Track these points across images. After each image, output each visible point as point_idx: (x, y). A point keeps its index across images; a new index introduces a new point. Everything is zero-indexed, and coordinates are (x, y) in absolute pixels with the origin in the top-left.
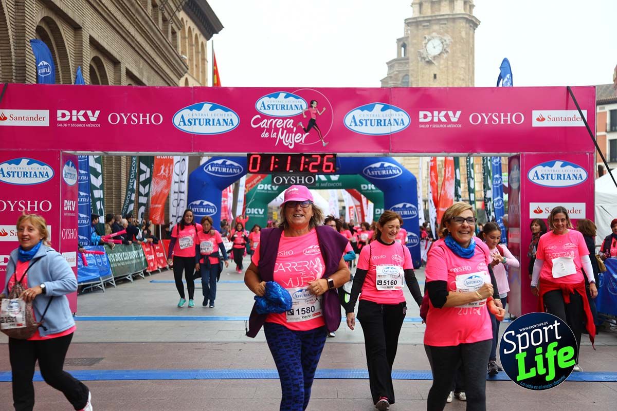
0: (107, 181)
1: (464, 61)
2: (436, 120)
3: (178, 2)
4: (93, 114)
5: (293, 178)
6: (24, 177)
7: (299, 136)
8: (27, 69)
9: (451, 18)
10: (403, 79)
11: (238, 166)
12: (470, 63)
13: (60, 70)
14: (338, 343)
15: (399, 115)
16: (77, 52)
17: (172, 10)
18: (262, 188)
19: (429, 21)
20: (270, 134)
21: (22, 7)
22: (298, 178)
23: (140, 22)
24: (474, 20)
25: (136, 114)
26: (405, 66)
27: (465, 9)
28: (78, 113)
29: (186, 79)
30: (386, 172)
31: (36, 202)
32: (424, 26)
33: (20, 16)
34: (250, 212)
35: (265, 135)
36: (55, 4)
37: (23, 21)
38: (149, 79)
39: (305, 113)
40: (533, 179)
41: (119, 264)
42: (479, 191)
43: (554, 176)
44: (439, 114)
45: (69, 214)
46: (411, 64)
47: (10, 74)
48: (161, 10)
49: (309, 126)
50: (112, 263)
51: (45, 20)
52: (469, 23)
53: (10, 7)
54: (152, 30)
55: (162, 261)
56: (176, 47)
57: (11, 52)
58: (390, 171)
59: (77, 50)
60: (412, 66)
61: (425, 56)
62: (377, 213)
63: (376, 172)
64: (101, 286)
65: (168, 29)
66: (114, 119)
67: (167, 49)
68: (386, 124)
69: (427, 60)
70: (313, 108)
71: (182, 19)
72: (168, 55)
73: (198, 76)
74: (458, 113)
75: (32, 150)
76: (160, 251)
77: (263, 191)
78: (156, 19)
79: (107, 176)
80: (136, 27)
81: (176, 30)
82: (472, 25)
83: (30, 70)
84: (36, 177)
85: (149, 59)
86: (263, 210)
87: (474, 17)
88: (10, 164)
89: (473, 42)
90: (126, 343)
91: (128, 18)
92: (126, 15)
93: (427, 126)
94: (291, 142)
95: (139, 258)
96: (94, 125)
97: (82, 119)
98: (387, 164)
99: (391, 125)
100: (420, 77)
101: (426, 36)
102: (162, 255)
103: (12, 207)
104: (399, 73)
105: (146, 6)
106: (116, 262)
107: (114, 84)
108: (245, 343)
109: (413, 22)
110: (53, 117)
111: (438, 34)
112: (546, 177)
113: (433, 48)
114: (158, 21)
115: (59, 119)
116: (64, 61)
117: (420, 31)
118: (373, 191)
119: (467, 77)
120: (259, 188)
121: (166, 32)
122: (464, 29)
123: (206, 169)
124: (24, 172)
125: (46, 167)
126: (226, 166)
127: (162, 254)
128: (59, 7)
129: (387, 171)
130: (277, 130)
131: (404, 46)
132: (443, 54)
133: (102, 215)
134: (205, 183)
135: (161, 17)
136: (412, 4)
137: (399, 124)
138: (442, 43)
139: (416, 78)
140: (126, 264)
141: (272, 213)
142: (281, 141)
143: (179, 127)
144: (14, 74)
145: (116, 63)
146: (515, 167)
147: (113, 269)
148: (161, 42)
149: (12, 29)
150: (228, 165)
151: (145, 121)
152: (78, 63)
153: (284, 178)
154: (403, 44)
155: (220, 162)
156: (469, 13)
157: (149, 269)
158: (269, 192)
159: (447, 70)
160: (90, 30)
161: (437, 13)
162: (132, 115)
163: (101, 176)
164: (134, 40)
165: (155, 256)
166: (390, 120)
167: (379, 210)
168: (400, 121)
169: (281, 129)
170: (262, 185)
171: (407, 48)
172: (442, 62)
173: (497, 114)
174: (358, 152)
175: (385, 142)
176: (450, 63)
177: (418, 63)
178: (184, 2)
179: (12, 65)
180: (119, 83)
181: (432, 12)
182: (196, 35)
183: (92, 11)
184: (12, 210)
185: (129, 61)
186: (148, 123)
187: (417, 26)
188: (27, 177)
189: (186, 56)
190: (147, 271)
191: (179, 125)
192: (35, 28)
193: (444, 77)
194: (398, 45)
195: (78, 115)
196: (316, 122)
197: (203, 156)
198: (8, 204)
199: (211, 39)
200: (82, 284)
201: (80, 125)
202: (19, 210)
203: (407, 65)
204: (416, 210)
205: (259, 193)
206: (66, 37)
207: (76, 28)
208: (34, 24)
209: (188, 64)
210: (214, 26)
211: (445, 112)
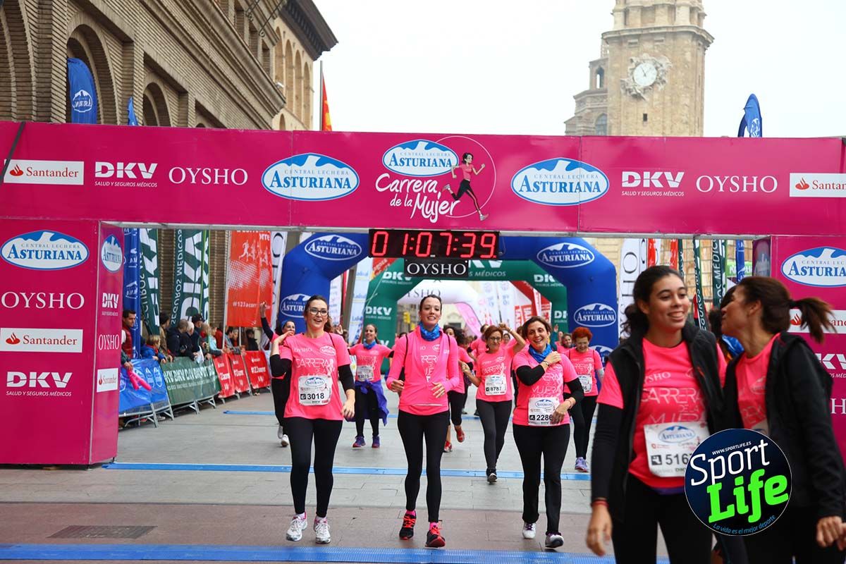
0: (164, 264)
1: (688, 95)
2: (647, 184)
3: (272, 4)
4: (148, 168)
5: (434, 266)
6: (45, 258)
7: (446, 205)
8: (53, 101)
9: (671, 33)
10: (598, 120)
11: (355, 245)
12: (697, 99)
13: (100, 102)
14: (498, 511)
15: (592, 176)
16: (126, 77)
17: (263, 16)
18: (389, 277)
19: (638, 36)
20: (403, 202)
21: (48, 12)
22: (443, 265)
23: (217, 34)
24: (705, 37)
25: (210, 170)
26: (602, 102)
27: (691, 19)
28: (125, 166)
29: (282, 116)
30: (571, 258)
31: (62, 295)
32: (631, 43)
33: (44, 24)
34: (370, 312)
35: (395, 203)
36: (96, 8)
37: (50, 31)
38: (228, 117)
39: (454, 171)
40: (790, 274)
41: (179, 387)
42: (707, 286)
43: (820, 270)
44: (651, 175)
45: (109, 314)
46: (611, 99)
47: (30, 107)
48: (248, 16)
49: (459, 191)
50: (169, 384)
51: (81, 29)
52: (697, 40)
53: (32, 12)
54: (235, 46)
55: (241, 383)
56: (268, 70)
57: (31, 76)
58: (577, 256)
59: (126, 73)
60: (612, 101)
61: (631, 88)
62: (556, 317)
63: (556, 257)
64: (152, 418)
65: (257, 43)
66: (177, 175)
67: (255, 73)
68: (574, 190)
69: (634, 93)
70: (467, 164)
71: (278, 29)
72: (256, 81)
73: (299, 111)
74: (680, 175)
75: (59, 219)
76: (238, 367)
77: (391, 282)
78: (241, 30)
79: (164, 257)
80: (211, 41)
81: (269, 45)
82: (701, 43)
83: (57, 103)
84: (63, 258)
85: (229, 86)
86: (390, 309)
87: (705, 31)
88: (26, 239)
89: (703, 67)
90: (188, 504)
91: (201, 28)
92: (197, 23)
93: (634, 193)
94: (433, 214)
95: (209, 377)
96: (148, 185)
97: (131, 175)
98: (572, 246)
99: (580, 191)
100: (622, 119)
101: (633, 58)
102: (241, 373)
103: (27, 301)
104: (593, 112)
105: (226, 11)
106: (174, 383)
107: (178, 123)
108: (361, 508)
109: (615, 37)
110: (89, 171)
111: (650, 56)
112: (808, 271)
113: (643, 76)
114: (243, 32)
115: (98, 175)
116: (106, 89)
117: (625, 51)
118: (552, 285)
119: (693, 119)
120: (384, 277)
121: (255, 49)
122: (690, 49)
123: (307, 249)
124: (46, 252)
125: (77, 244)
126: (338, 245)
127: (242, 371)
128: (102, 11)
129: (572, 256)
130: (413, 196)
131: (601, 72)
132: (658, 85)
133: (157, 314)
134: (306, 269)
135: (248, 26)
136: (614, 11)
137: (592, 190)
138: (657, 68)
139: (617, 118)
140: (190, 386)
141: (402, 314)
142: (419, 211)
143: (271, 188)
144: (34, 108)
145: (181, 93)
146: (763, 255)
147: (171, 393)
148: (248, 63)
149: (34, 43)
150: (340, 243)
151: (221, 180)
152: (127, 93)
153: (423, 265)
154: (598, 69)
155: (328, 238)
156: (697, 26)
157: (223, 394)
158: (399, 283)
159: (663, 108)
160: (145, 44)
161: (650, 25)
162: (204, 171)
163: (156, 256)
164: (209, 60)
165: (232, 374)
166: (578, 184)
167: (560, 313)
168: (593, 186)
169: (419, 194)
170: (390, 273)
171: (605, 75)
172: (656, 96)
173: (738, 177)
174: (532, 230)
175: (570, 215)
176: (668, 98)
177: (620, 98)
178: (281, 6)
179: (31, 95)
180: (185, 121)
181: (643, 22)
182: (298, 52)
183: (149, 17)
184: (27, 306)
185: (200, 91)
186: (226, 182)
187: (621, 43)
188: (50, 258)
189: (283, 84)
190: (220, 396)
191: (272, 186)
192: (66, 42)
193: (658, 118)
194: (591, 72)
195: (125, 170)
196: (470, 184)
197: (303, 231)
198: (21, 297)
199: (319, 59)
200: (125, 415)
201: (128, 184)
202: (37, 306)
203: (605, 100)
204: (614, 314)
205: (385, 284)
206: (110, 54)
207: (125, 42)
208: (64, 36)
209: (284, 94)
210: (324, 40)
211: (661, 173)
